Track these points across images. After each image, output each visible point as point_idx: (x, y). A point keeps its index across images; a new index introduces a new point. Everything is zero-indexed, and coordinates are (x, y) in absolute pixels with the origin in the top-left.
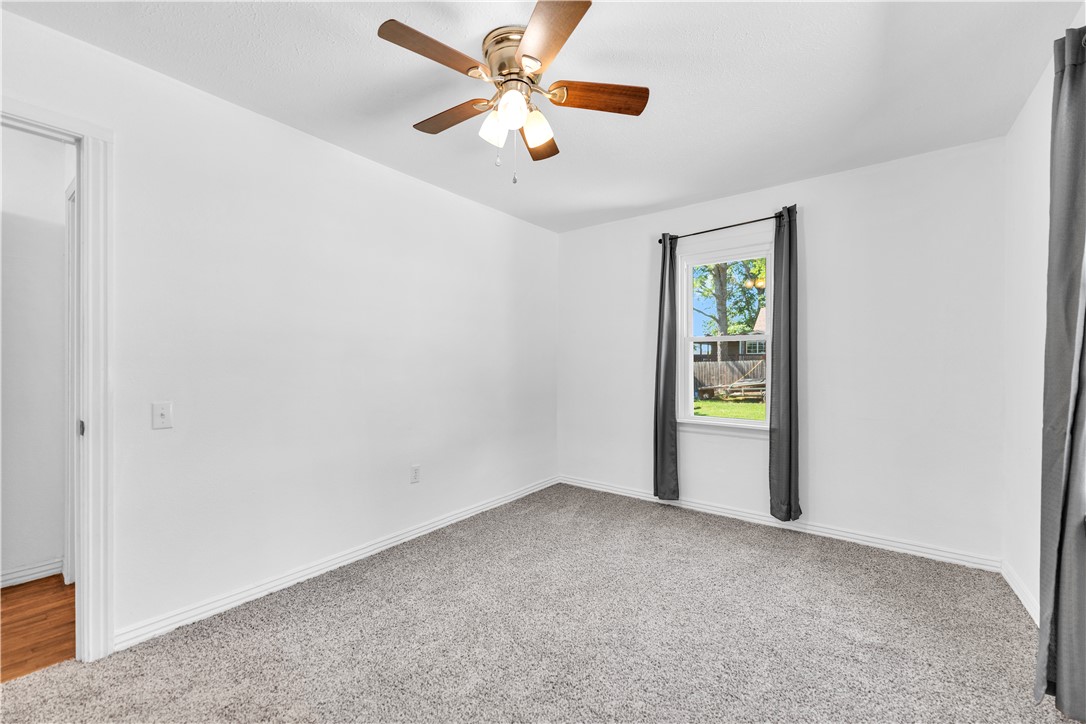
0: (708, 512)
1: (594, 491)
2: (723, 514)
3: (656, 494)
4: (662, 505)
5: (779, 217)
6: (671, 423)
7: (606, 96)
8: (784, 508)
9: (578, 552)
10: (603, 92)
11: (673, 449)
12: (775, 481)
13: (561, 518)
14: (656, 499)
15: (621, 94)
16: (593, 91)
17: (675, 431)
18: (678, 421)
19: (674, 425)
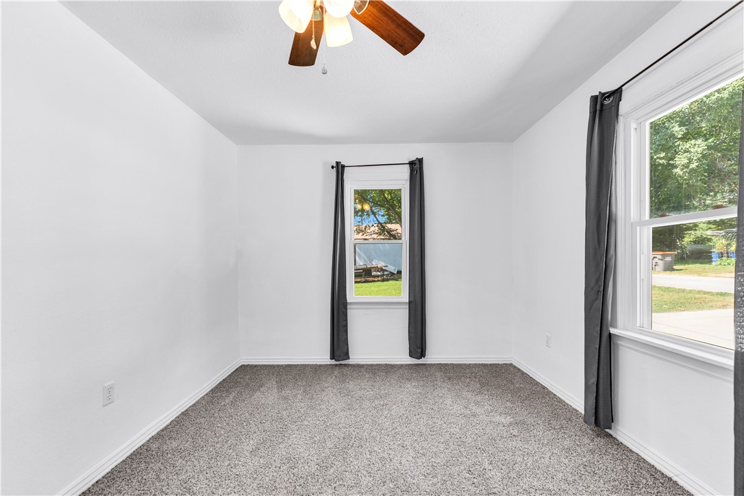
0: (368, 363)
1: (278, 366)
2: (378, 363)
3: (331, 359)
4: (336, 365)
5: (412, 164)
6: (343, 304)
7: (393, 26)
8: (420, 351)
9: (306, 423)
10: (393, 21)
11: (345, 322)
12: (412, 335)
13: (268, 396)
14: (333, 362)
15: (405, 30)
16: (386, 15)
17: (346, 309)
18: (348, 301)
19: (345, 304)
